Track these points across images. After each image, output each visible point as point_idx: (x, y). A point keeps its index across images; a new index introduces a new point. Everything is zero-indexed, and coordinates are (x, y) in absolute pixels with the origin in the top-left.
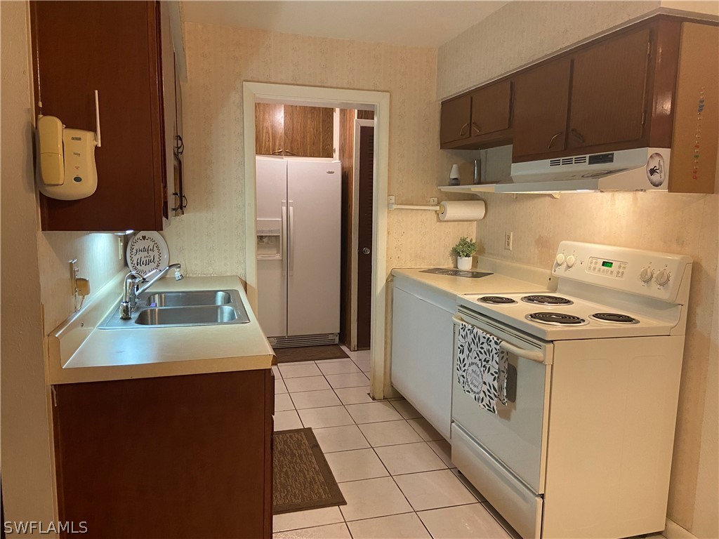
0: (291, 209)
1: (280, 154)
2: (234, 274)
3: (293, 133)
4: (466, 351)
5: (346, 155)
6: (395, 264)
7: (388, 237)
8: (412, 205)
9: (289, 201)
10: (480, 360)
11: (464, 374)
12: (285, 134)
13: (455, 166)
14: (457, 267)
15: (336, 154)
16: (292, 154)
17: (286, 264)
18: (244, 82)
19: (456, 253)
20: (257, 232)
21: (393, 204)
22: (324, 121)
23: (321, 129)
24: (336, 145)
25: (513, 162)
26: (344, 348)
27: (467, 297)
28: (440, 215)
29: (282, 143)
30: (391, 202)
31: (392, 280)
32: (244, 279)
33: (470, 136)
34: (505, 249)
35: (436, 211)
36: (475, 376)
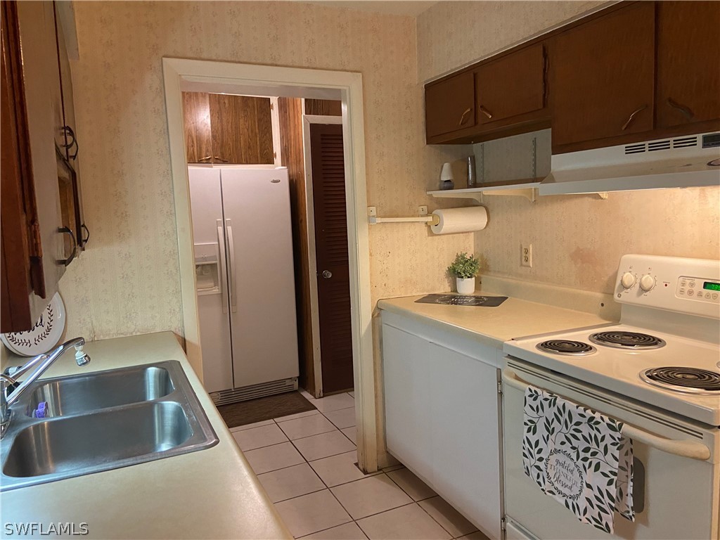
0: (229, 229)
1: (208, 162)
2: (167, 329)
3: (223, 137)
4: (541, 431)
5: (292, 159)
6: (382, 294)
7: (370, 259)
8: (397, 216)
9: (226, 219)
10: (573, 448)
11: (542, 465)
12: (214, 137)
13: (446, 166)
14: (456, 291)
15: (278, 160)
16: (224, 161)
17: (228, 298)
18: (163, 58)
19: (455, 273)
20: (196, 260)
21: (374, 216)
22: (260, 120)
23: (257, 131)
24: (277, 148)
25: (553, 154)
26: (307, 395)
27: (518, 344)
28: (433, 228)
29: (210, 149)
30: (372, 214)
31: (379, 315)
32: (180, 334)
33: (476, 123)
34: (522, 265)
35: (426, 223)
36: (565, 471)
